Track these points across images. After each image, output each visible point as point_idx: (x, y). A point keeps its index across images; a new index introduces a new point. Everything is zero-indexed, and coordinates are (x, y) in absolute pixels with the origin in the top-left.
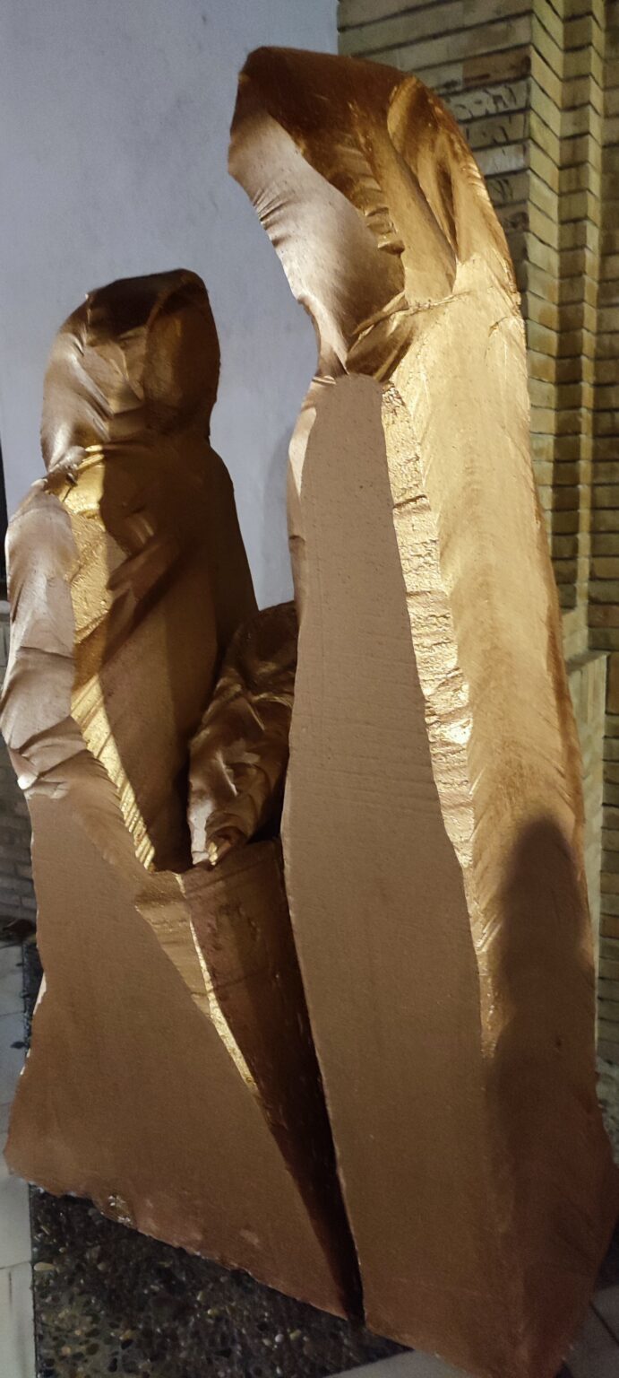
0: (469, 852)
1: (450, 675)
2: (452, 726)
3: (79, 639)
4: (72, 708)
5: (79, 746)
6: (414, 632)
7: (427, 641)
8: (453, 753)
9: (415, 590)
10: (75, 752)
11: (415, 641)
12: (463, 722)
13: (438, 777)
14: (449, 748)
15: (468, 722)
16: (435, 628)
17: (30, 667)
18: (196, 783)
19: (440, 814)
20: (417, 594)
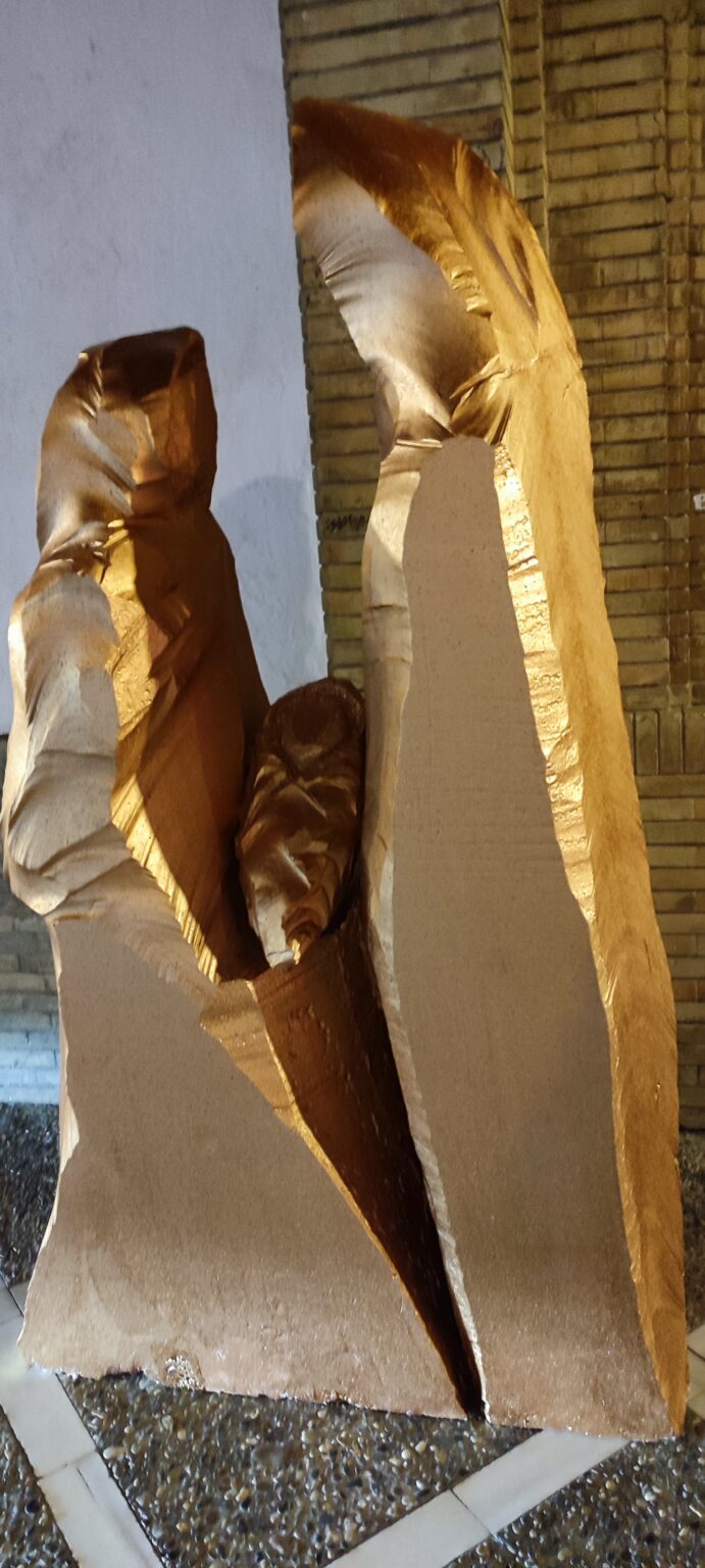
0: (592, 907)
1: (564, 734)
2: (568, 784)
3: (122, 736)
4: (113, 814)
5: (122, 855)
6: (532, 693)
7: (543, 701)
8: (571, 810)
9: (532, 651)
10: (118, 862)
11: (534, 702)
12: (575, 779)
13: (560, 837)
14: (567, 806)
15: (579, 780)
16: (549, 688)
17: (54, 772)
18: (258, 881)
19: (563, 872)
20: (533, 654)
